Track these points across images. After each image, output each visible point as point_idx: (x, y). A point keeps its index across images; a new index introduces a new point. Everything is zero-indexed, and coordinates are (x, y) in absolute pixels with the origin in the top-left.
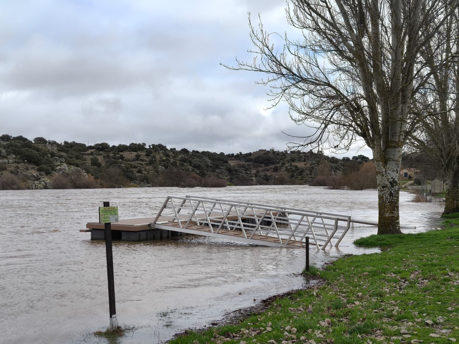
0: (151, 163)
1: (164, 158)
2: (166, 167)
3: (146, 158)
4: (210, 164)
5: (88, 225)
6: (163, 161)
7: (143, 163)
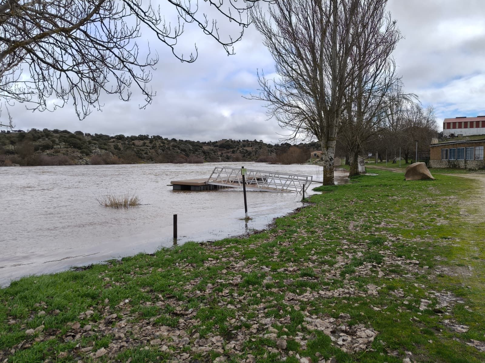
0: (153, 147)
1: (162, 145)
2: (163, 150)
3: (149, 145)
4: (191, 149)
5: (172, 182)
6: (161, 146)
7: (148, 148)
